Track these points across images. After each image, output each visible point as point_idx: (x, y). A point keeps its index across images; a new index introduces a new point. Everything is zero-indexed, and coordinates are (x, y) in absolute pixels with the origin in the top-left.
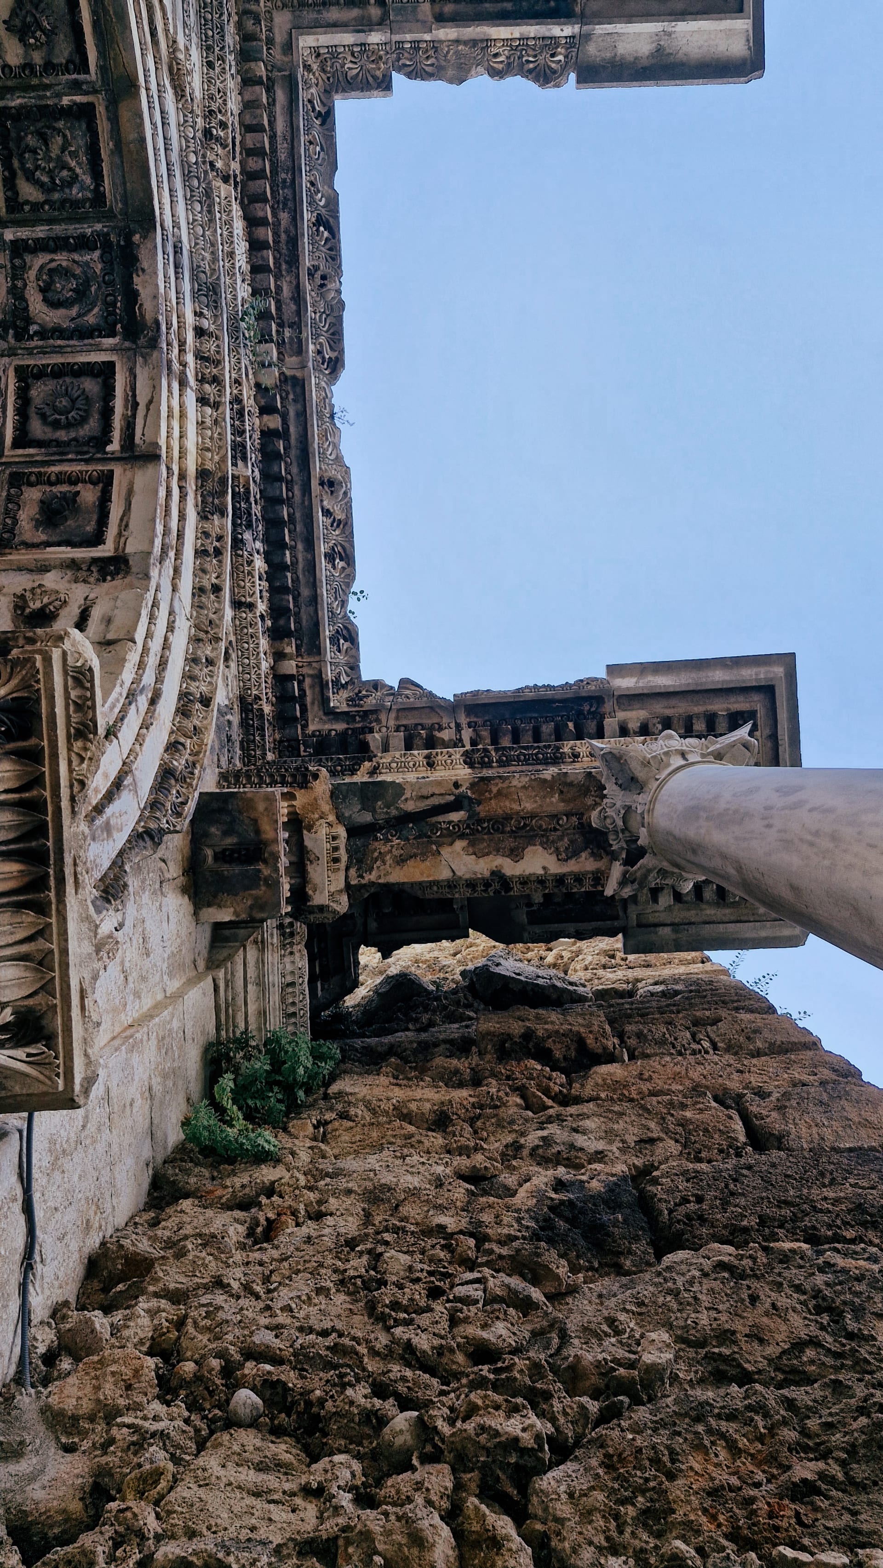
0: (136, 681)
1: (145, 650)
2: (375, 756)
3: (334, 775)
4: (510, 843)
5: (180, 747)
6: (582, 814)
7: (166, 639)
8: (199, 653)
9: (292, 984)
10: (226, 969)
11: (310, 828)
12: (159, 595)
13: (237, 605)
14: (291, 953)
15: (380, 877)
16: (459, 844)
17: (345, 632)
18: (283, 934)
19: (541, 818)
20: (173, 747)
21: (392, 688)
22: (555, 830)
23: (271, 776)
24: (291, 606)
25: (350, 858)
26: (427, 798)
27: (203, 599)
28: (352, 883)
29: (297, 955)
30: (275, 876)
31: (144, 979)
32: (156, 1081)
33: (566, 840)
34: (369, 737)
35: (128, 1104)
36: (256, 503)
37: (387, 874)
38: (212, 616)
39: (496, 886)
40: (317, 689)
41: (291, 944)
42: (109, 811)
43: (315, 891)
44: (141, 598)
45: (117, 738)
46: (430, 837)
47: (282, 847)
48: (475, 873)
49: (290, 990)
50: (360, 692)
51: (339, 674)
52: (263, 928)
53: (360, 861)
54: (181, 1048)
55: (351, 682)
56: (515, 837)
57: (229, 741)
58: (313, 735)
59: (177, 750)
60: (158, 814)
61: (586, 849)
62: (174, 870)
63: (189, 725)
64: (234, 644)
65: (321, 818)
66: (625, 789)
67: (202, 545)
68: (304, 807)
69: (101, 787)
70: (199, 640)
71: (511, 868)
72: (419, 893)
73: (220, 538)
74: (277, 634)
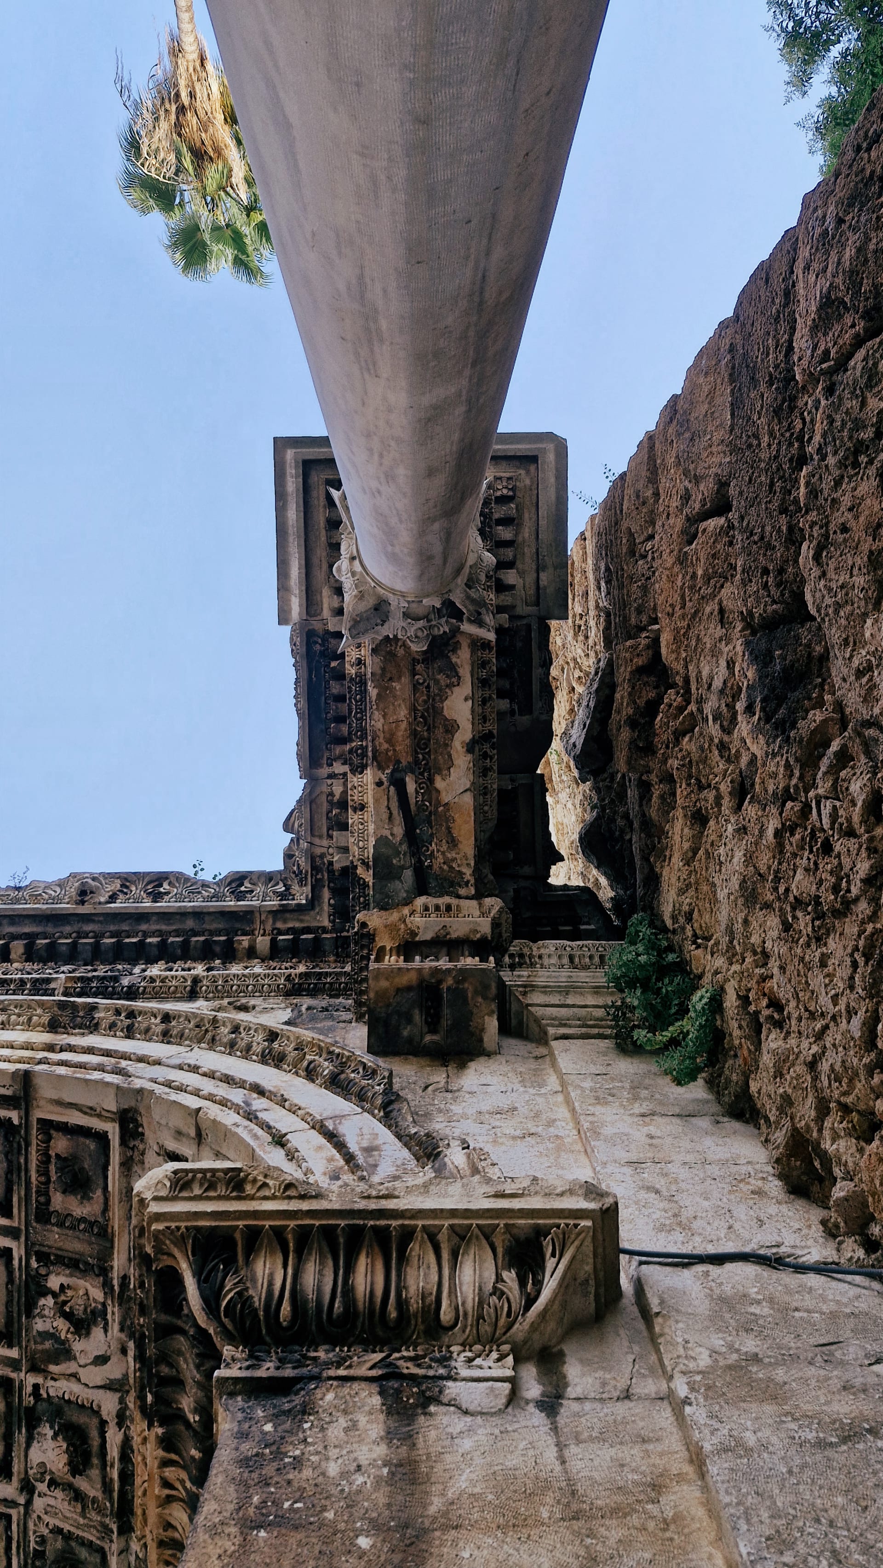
0: (236, 1108)
1: (210, 1098)
2: (352, 862)
3: (368, 904)
4: (439, 732)
5: (312, 1066)
6: (414, 659)
7: (205, 1075)
8: (225, 1040)
9: (571, 958)
10: (548, 1025)
11: (414, 934)
12: (161, 1080)
13: (193, 995)
14: (540, 957)
15: (468, 865)
16: (439, 783)
17: (234, 885)
18: (520, 965)
19: (416, 700)
20: (311, 1074)
21: (292, 840)
22: (428, 687)
23: (361, 969)
24: (202, 938)
25: (448, 894)
26: (391, 814)
27: (175, 1033)
28: (473, 892)
29: (542, 951)
30: (454, 973)
31: (537, 1115)
32: (637, 1109)
33: (439, 677)
34: (337, 866)
35: (650, 1141)
36: (95, 970)
37: (466, 857)
38: (191, 1025)
39: (486, 747)
40: (288, 915)
41: (531, 957)
42: (353, 1147)
43: (477, 931)
44: (159, 1098)
45: (286, 1134)
46: (430, 813)
47: (429, 964)
48: (468, 769)
49: (577, 960)
50: (294, 872)
51: (274, 892)
52: (511, 986)
53: (452, 884)
54: (613, 1079)
55: (284, 881)
56: (434, 727)
57: (327, 1010)
58: (333, 922)
59: (315, 1068)
60: (370, 1094)
61: (449, 657)
62: (439, 1077)
63: (292, 1055)
64: (232, 1000)
65: (404, 921)
66: (387, 617)
67: (122, 1031)
68: (393, 939)
69: (329, 1154)
70: (213, 1039)
71: (465, 733)
72: (492, 824)
73: (118, 1012)
74: (229, 955)
